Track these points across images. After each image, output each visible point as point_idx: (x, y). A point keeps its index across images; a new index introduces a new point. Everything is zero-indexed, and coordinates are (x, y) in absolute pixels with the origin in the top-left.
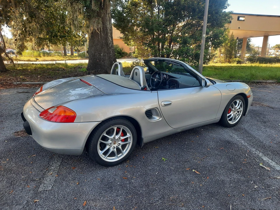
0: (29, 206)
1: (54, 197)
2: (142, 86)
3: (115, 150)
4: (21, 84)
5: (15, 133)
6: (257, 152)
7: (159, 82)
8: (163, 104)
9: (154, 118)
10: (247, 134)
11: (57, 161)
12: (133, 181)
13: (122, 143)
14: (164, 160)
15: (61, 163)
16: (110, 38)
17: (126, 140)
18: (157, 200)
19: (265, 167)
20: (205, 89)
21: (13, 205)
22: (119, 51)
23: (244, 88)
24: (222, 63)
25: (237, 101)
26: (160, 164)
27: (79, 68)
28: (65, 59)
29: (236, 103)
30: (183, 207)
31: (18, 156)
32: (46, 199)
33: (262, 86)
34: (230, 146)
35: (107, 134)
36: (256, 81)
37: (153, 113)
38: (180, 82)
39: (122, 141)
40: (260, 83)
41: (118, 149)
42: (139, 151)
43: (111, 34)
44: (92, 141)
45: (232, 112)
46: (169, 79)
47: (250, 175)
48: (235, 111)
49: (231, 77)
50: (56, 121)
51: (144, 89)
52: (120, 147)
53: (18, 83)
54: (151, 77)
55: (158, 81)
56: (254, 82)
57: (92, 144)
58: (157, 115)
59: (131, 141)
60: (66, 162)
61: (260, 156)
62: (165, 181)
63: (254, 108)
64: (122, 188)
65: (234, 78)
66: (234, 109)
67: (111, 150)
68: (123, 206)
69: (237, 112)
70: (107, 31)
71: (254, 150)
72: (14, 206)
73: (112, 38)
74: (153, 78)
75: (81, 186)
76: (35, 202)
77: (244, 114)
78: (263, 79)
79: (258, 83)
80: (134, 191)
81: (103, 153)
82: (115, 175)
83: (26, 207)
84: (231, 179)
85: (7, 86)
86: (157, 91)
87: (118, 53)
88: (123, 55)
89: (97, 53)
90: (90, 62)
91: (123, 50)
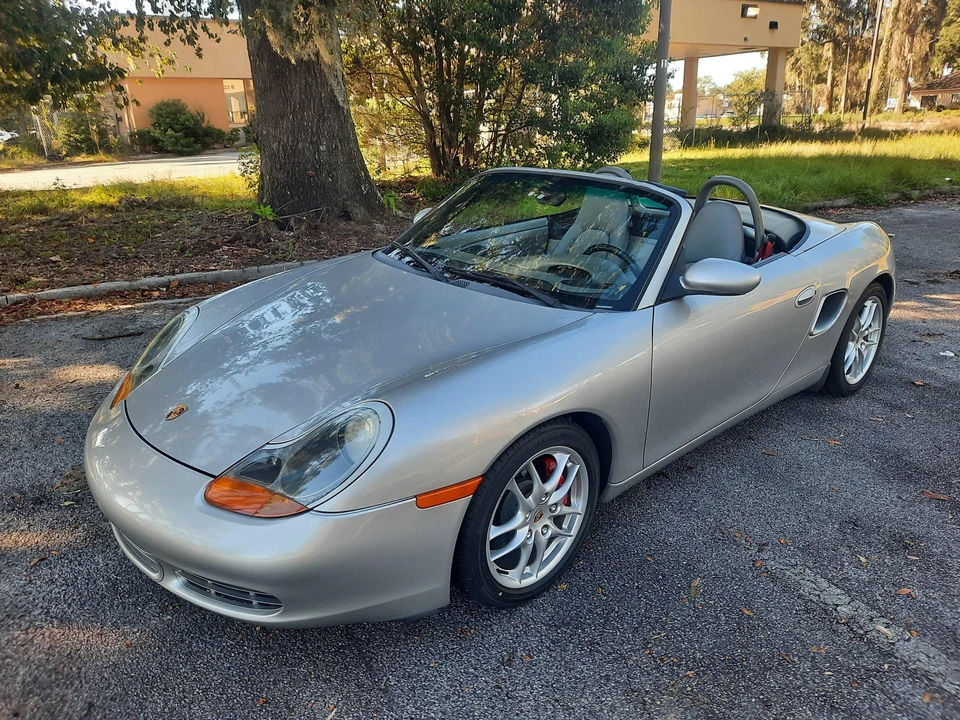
22: (191, 123)
53: (12, 297)
87: (186, 135)
88: (206, 139)
89: (302, 141)
90: (277, 179)
91: (203, 119)
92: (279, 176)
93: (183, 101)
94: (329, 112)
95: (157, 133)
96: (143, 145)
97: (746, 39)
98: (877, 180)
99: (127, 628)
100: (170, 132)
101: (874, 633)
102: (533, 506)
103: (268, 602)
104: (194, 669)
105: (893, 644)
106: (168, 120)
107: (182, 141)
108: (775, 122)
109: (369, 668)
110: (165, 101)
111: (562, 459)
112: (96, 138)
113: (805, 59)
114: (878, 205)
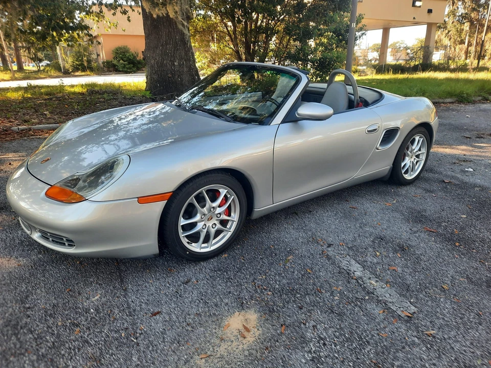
22: (131, 57)
87: (129, 63)
88: (139, 66)
89: (166, 60)
90: (153, 78)
91: (138, 55)
92: (154, 77)
93: (128, 47)
94: (180, 46)
95: (115, 62)
96: (109, 68)
97: (414, 18)
98: (469, 90)
99: (21, 259)
100: (121, 61)
101: (369, 284)
102: (206, 212)
103: (71, 243)
104: (44, 276)
105: (375, 289)
106: (121, 56)
107: (127, 66)
108: (428, 62)
109: (122, 281)
110: (120, 46)
111: (223, 192)
112: (86, 64)
113: (454, 31)
114: (469, 102)
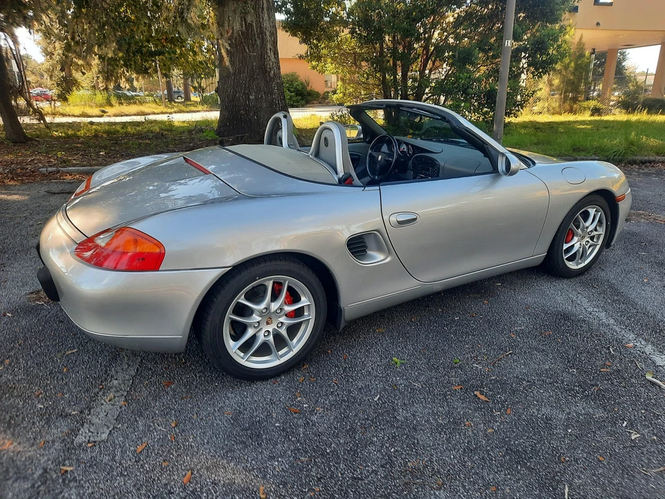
0: (48, 482)
1: (113, 459)
2: (341, 174)
3: (271, 338)
4: (58, 172)
5: (32, 293)
6: (641, 344)
7: (388, 163)
8: (393, 219)
9: (372, 257)
10: (614, 297)
11: (129, 365)
12: (314, 418)
13: (288, 322)
14: (396, 363)
15: (137, 370)
16: (272, 53)
17: (299, 313)
18: (373, 471)
19: (658, 382)
20: (506, 179)
21: (7, 480)
22: (300, 88)
23: (609, 175)
24: (553, 114)
25: (589, 210)
26: (387, 374)
27: (201, 131)
28: (169, 110)
29: (586, 216)
30: (440, 489)
31: (33, 353)
32: (93, 463)
33: (653, 171)
34: (569, 327)
35: (247, 298)
36: (639, 158)
37: (368, 244)
38: (442, 164)
39: (289, 315)
40: (650, 162)
41: (277, 337)
42: (334, 340)
43: (275, 43)
44: (210, 319)
45: (575, 237)
46: (414, 154)
47: (619, 403)
48: (583, 237)
49: (574, 150)
50: (115, 268)
51: (345, 181)
52: (283, 332)
53: (50, 169)
54: (370, 152)
55: (385, 160)
56: (633, 162)
57: (208, 324)
58: (380, 249)
59: (310, 316)
60: (151, 369)
61: (648, 353)
62: (398, 420)
63: (635, 229)
64: (287, 436)
65: (583, 151)
66: (583, 230)
67: (261, 338)
68: (285, 484)
69: (588, 239)
70: (263, 37)
71: (632, 336)
72: (10, 482)
73: (276, 53)
74: (374, 154)
75: (183, 431)
76: (62, 472)
77: (607, 243)
78: (658, 154)
79: (643, 163)
80: (317, 446)
81: (238, 346)
82: (272, 402)
83: (39, 487)
84: (569, 414)
85: (24, 178)
86: (378, 188)
89: (239, 92)
91: (308, 85)
92: (225, 113)
94: (258, 75)
100: (287, 92)
106: (287, 85)
110: (288, 73)
